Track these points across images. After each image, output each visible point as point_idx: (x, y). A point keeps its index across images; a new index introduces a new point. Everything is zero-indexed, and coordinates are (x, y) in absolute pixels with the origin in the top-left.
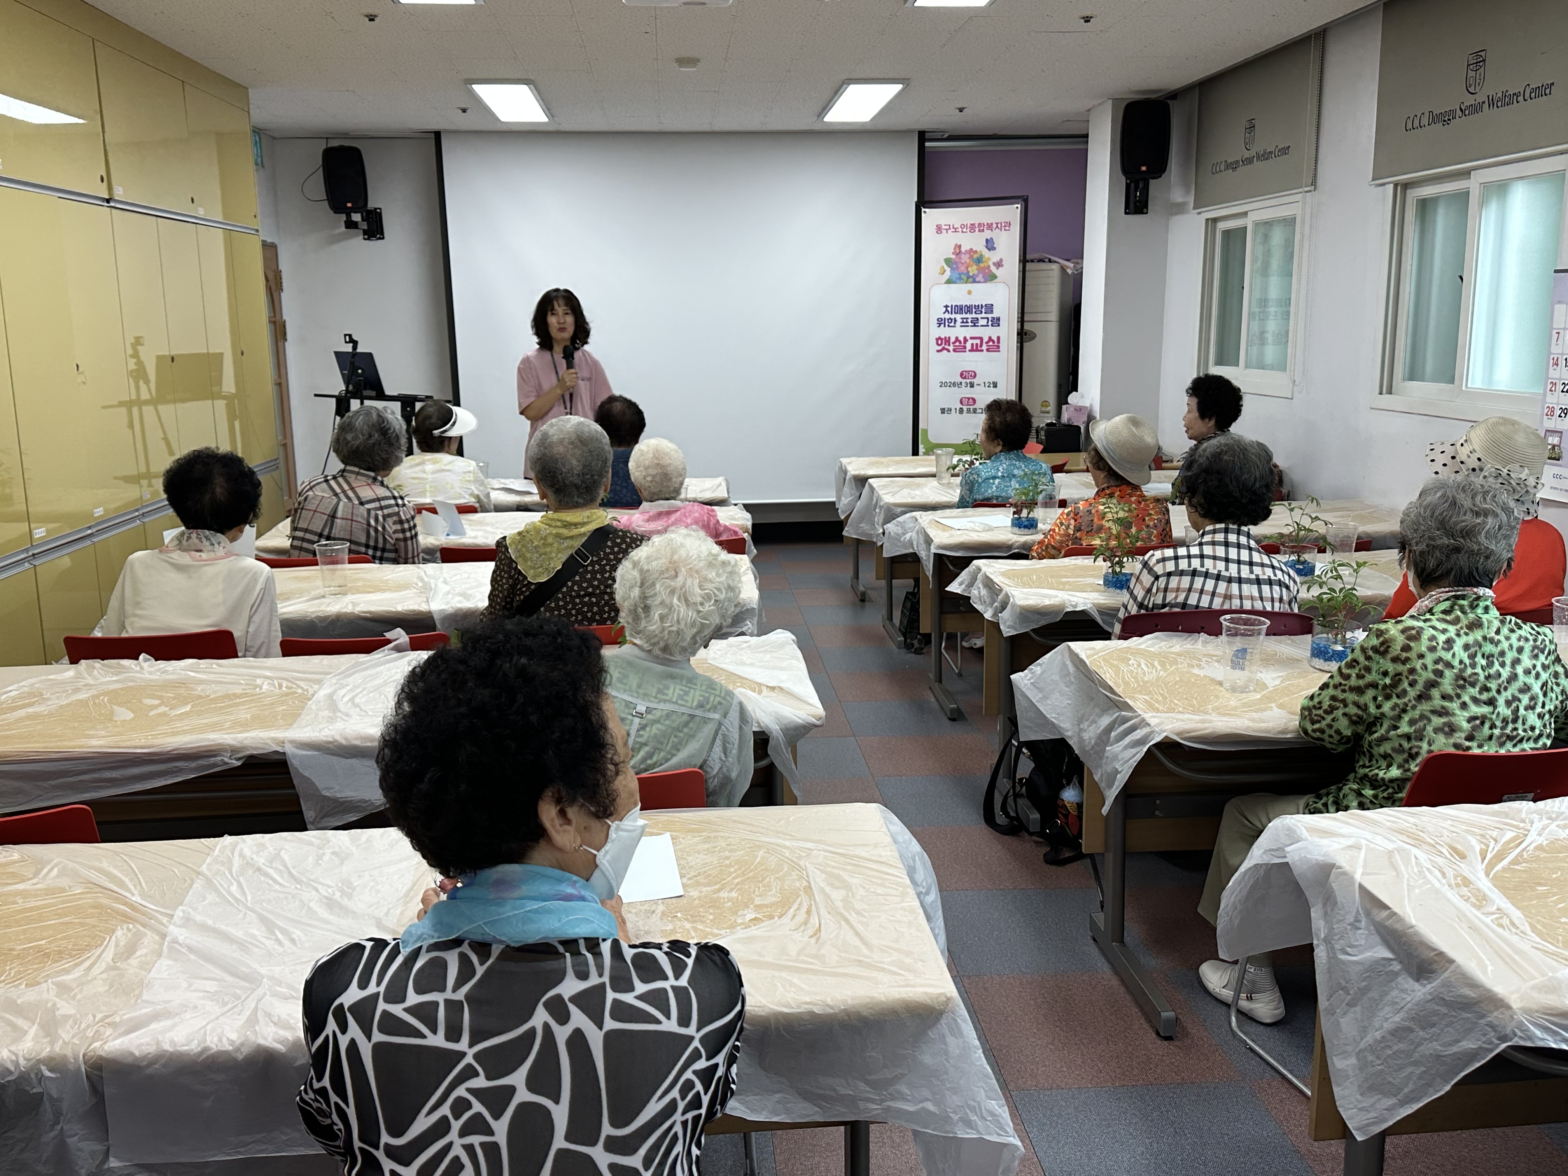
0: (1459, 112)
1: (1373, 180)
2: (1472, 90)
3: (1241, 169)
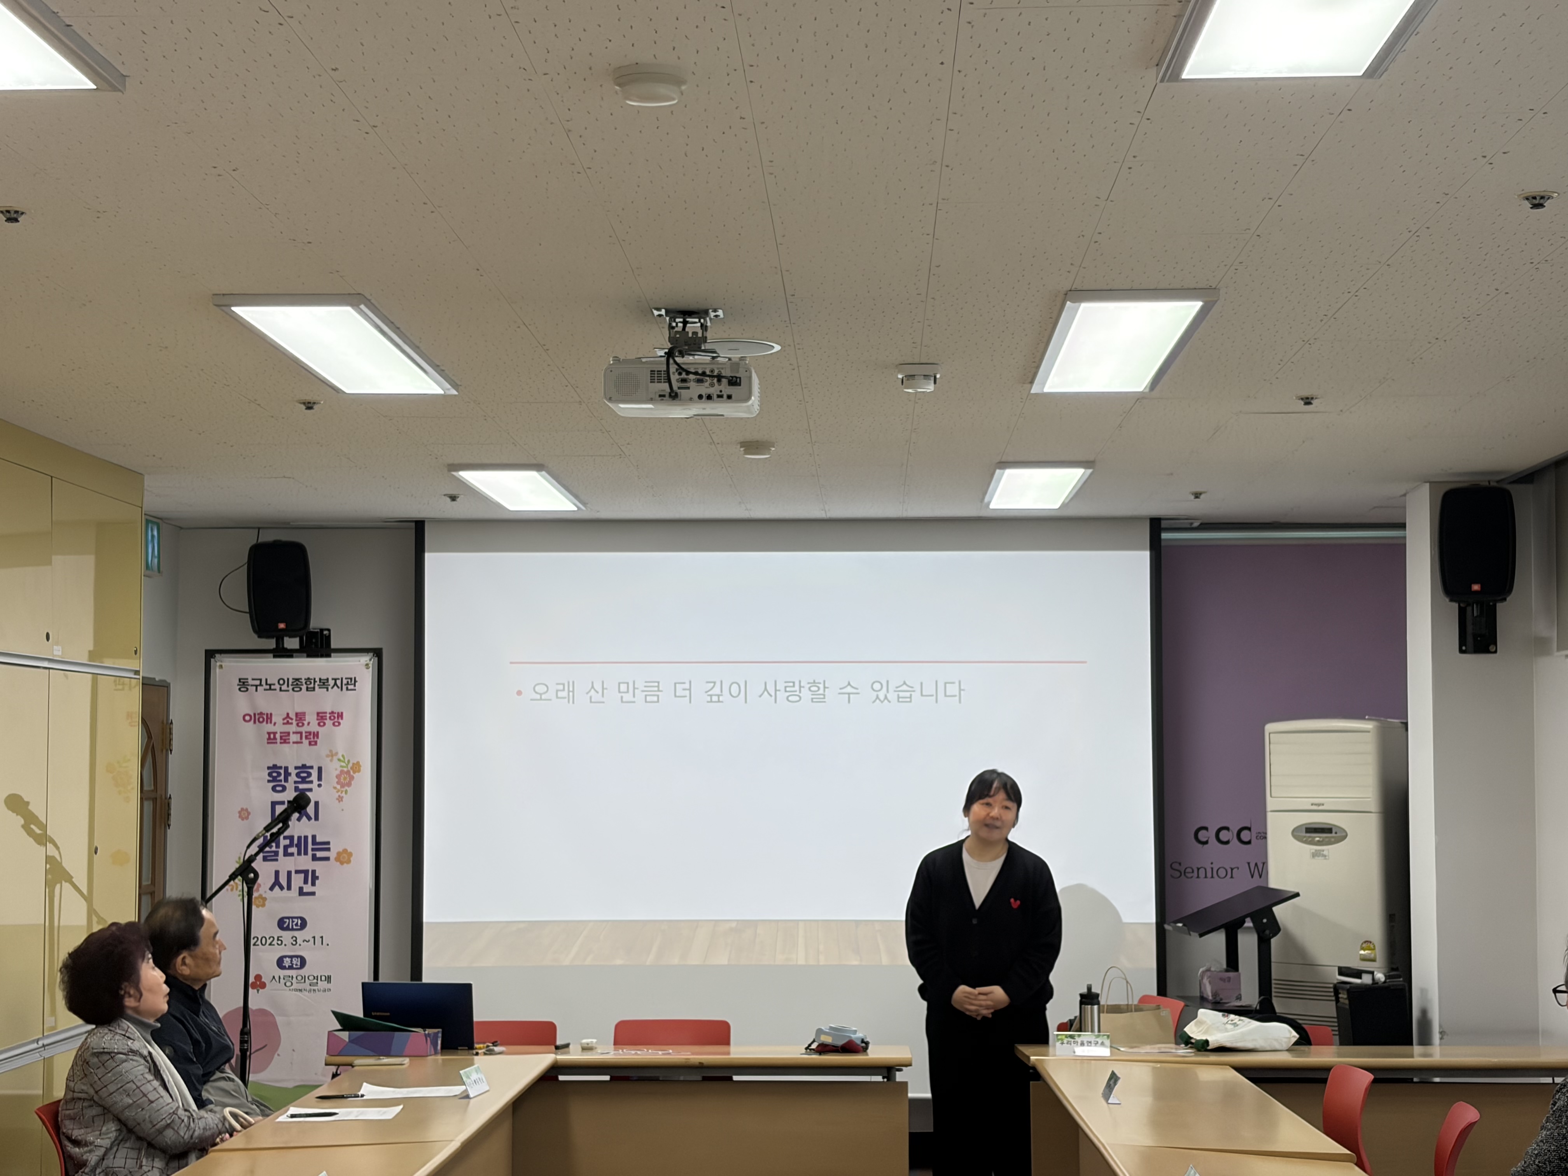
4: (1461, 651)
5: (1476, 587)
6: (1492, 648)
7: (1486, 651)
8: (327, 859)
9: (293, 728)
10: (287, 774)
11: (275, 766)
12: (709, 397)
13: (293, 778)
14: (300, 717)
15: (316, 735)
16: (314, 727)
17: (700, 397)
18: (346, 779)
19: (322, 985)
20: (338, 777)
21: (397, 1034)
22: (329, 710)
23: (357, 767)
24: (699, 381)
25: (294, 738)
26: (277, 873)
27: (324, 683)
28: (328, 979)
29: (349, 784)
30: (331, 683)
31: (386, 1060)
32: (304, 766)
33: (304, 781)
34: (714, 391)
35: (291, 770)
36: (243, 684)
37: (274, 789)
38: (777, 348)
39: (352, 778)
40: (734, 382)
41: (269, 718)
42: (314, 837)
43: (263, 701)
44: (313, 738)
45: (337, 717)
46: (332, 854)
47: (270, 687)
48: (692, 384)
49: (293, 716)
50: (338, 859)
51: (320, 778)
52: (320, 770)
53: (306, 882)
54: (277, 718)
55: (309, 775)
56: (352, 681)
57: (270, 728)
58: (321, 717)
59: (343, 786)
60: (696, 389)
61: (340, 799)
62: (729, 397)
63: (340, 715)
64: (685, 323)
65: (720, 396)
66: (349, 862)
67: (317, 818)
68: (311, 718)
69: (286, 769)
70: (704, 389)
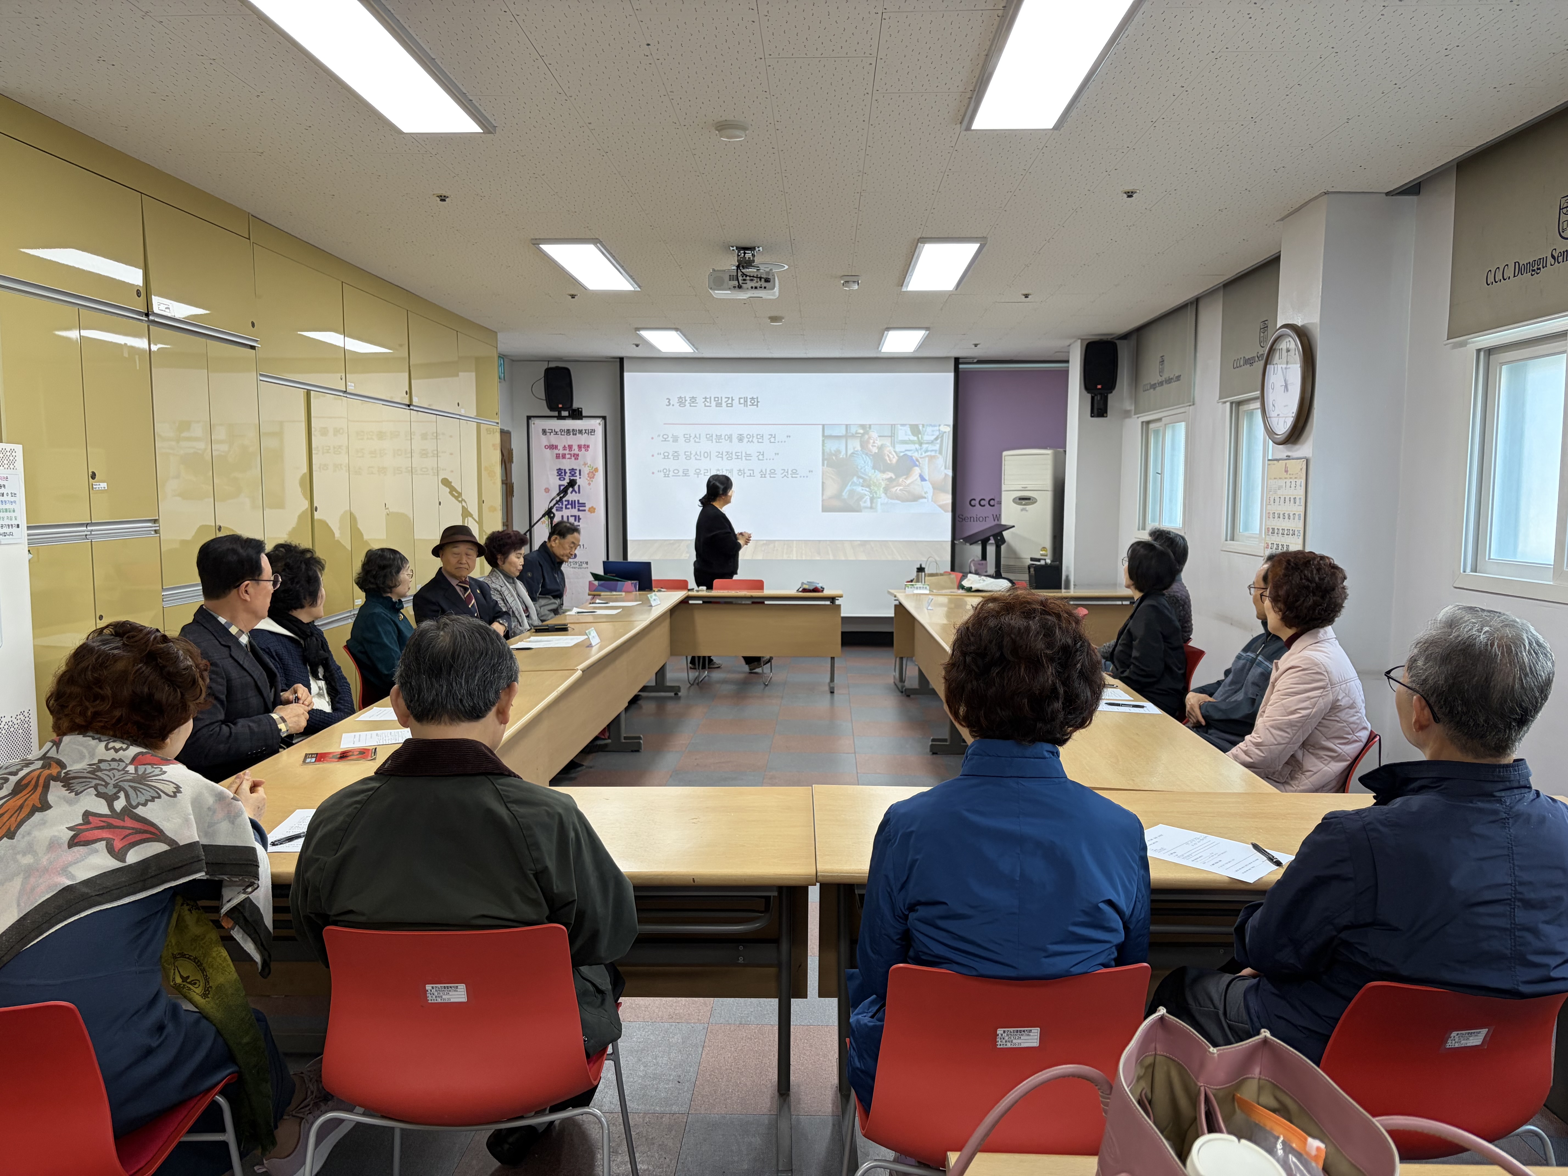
0: (1257, 358)
1: (1220, 399)
2: (1262, 344)
3: (1158, 389)
4: (1092, 416)
5: (1099, 387)
6: (1105, 415)
7: (1103, 416)
8: (584, 510)
9: (567, 452)
10: (565, 473)
11: (560, 469)
12: (756, 288)
13: (568, 474)
14: (570, 447)
15: (578, 455)
16: (576, 451)
17: (752, 287)
18: (592, 475)
19: (584, 565)
20: (588, 474)
21: (619, 583)
22: (583, 444)
23: (596, 470)
24: (752, 280)
25: (568, 456)
26: (562, 516)
27: (580, 432)
28: (587, 563)
29: (593, 478)
30: (584, 431)
31: (614, 593)
32: (573, 469)
33: (573, 475)
34: (758, 285)
35: (567, 471)
36: (544, 432)
37: (560, 479)
38: (787, 267)
39: (594, 475)
40: (767, 280)
41: (556, 447)
42: (578, 501)
43: (553, 439)
44: (576, 456)
45: (587, 447)
46: (587, 508)
47: (556, 433)
48: (748, 282)
49: (567, 446)
50: (589, 511)
51: (580, 474)
52: (580, 471)
53: (575, 520)
54: (560, 447)
55: (575, 473)
56: (593, 431)
57: (556, 451)
58: (580, 447)
59: (591, 478)
60: (750, 284)
61: (589, 484)
62: (765, 288)
63: (588, 446)
64: (745, 253)
65: (761, 287)
66: (594, 512)
67: (579, 492)
68: (575, 447)
69: (565, 470)
70: (753, 284)
